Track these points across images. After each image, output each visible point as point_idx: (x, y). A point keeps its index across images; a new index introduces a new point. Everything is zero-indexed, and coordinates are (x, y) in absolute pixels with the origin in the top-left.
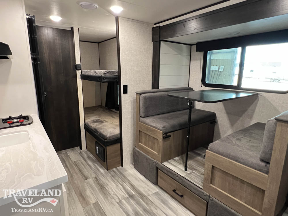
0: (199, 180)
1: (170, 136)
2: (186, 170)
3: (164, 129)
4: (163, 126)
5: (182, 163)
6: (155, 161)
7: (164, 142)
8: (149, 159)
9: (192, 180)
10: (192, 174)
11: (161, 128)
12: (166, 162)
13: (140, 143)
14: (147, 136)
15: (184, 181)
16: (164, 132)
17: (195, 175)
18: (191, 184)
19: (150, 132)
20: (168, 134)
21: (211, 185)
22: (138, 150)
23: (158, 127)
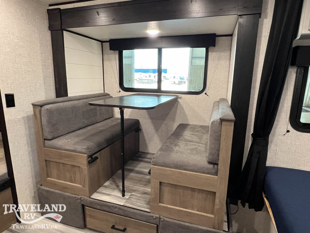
0: (143, 202)
1: (97, 158)
2: (123, 195)
3: (88, 150)
4: (86, 147)
5: (115, 187)
6: (80, 197)
7: (90, 168)
8: (69, 197)
9: (136, 206)
10: (132, 198)
11: (84, 151)
12: (95, 193)
13: (48, 179)
14: (61, 165)
15: (126, 211)
16: (89, 155)
17: (137, 198)
18: (135, 211)
19: (67, 159)
20: (93, 156)
21: (160, 204)
22: (47, 189)
23: (79, 150)
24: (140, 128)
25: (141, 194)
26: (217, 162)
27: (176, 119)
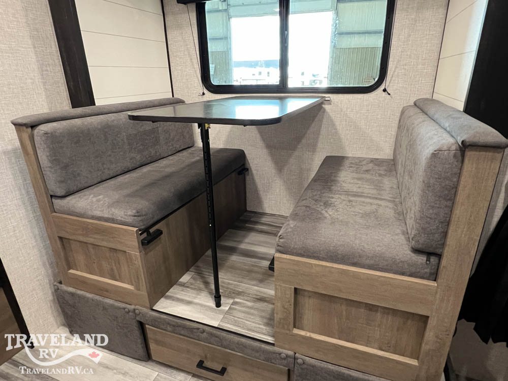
0: (258, 320)
1: (159, 233)
2: (218, 305)
3: (140, 218)
4: (134, 211)
5: (202, 286)
6: (132, 307)
7: (146, 254)
8: (112, 306)
9: (243, 328)
10: (235, 309)
11: (130, 220)
12: (162, 299)
13: (71, 271)
14: (90, 246)
16: (143, 227)
18: (243, 340)
19: (96, 236)
20: (152, 230)
21: (296, 331)
22: (71, 289)
23: (119, 218)
24: (247, 166)
25: (254, 302)
26: (438, 251)
27: (320, 145)
